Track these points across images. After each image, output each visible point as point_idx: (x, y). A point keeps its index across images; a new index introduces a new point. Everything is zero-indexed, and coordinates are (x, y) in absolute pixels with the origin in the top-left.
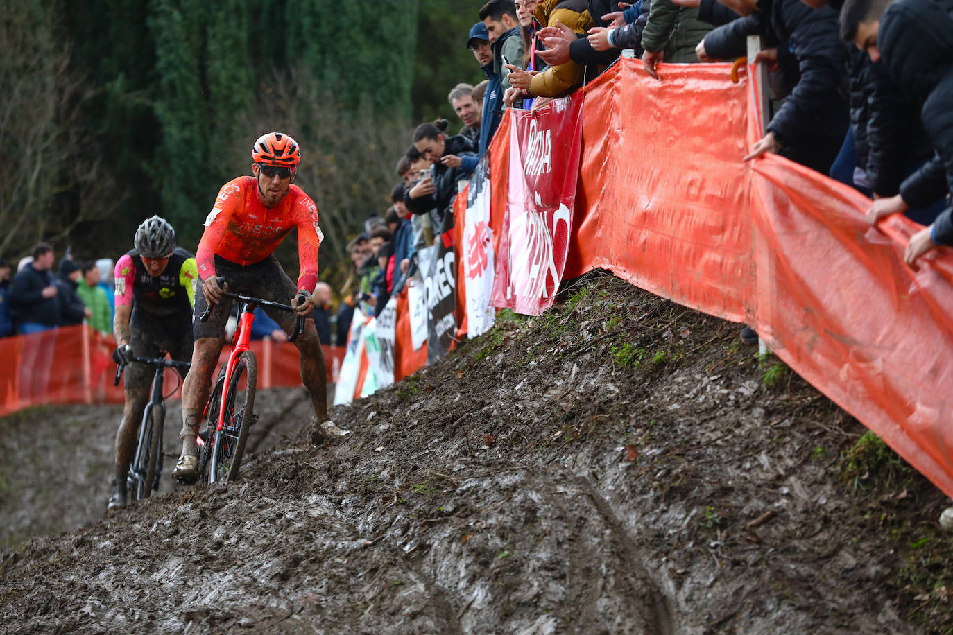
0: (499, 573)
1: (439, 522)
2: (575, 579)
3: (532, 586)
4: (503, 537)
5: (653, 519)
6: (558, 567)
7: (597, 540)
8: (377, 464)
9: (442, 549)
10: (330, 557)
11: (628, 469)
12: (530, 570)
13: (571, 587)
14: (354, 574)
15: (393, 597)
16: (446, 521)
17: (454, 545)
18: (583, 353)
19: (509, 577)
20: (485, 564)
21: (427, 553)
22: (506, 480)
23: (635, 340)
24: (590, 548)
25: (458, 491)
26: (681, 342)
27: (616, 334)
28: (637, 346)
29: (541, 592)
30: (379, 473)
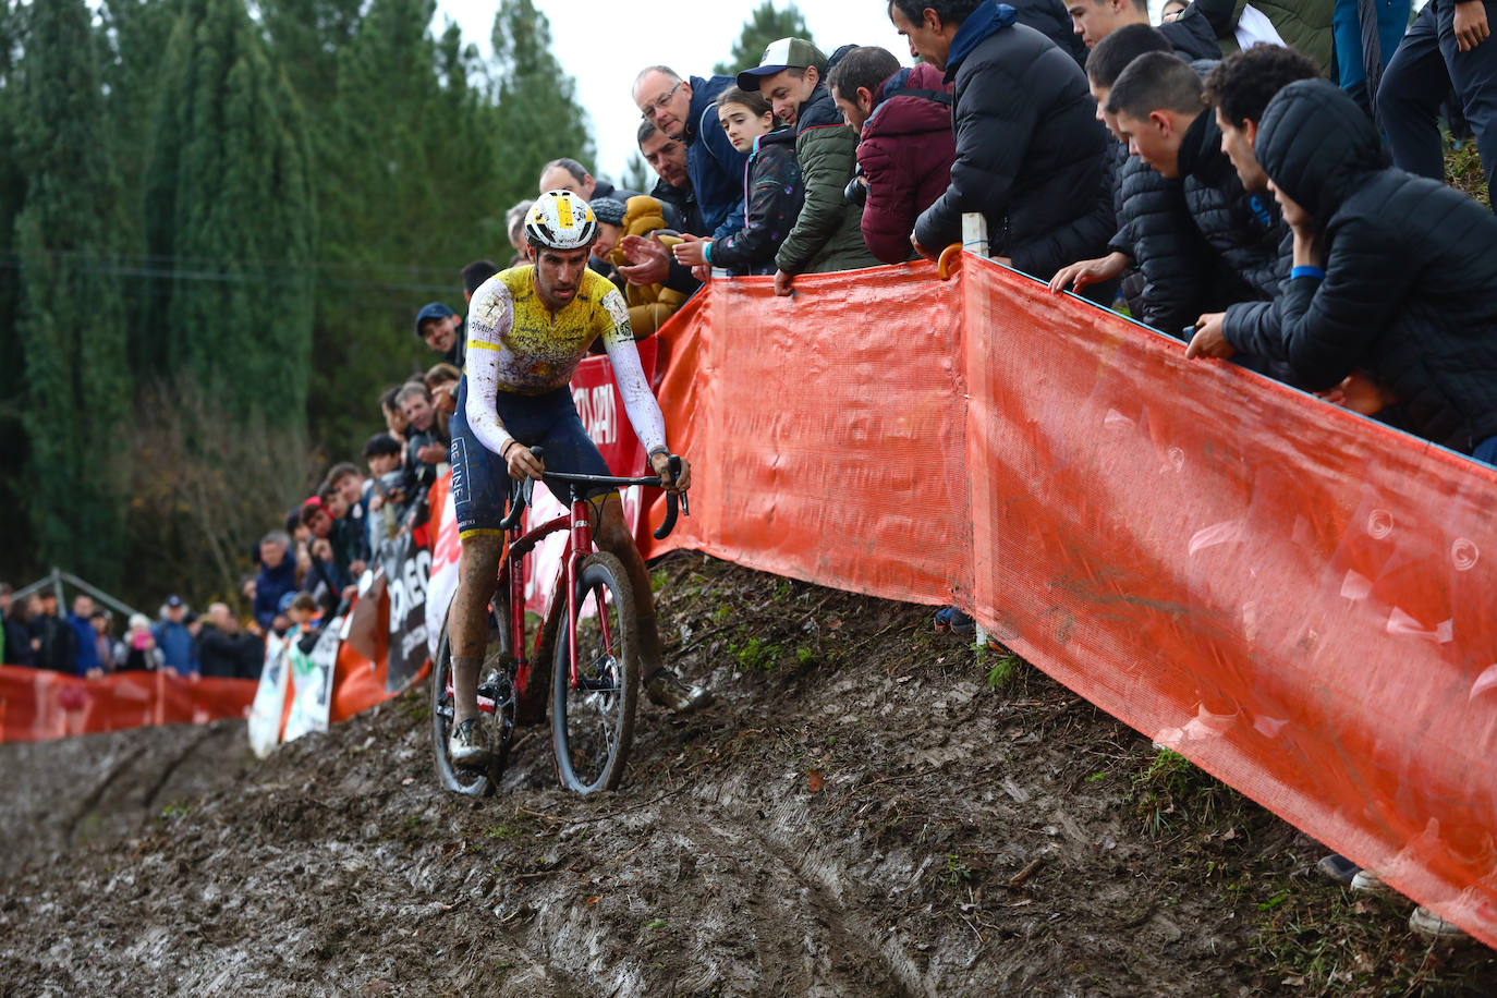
0: (654, 950)
1: (542, 878)
2: (770, 960)
3: (707, 969)
4: (649, 899)
5: (864, 872)
6: (739, 941)
7: (790, 903)
8: (419, 801)
9: (555, 917)
10: (390, 927)
11: (811, 802)
12: (700, 946)
13: (765, 970)
14: (431, 952)
15: (500, 985)
16: (554, 877)
17: (574, 910)
18: (686, 653)
19: (669, 957)
20: (629, 938)
21: (532, 921)
22: (633, 819)
23: (764, 634)
24: (781, 914)
25: (562, 835)
26: (832, 635)
27: (730, 627)
28: (767, 643)
29: (723, 978)
30: (423, 812)
